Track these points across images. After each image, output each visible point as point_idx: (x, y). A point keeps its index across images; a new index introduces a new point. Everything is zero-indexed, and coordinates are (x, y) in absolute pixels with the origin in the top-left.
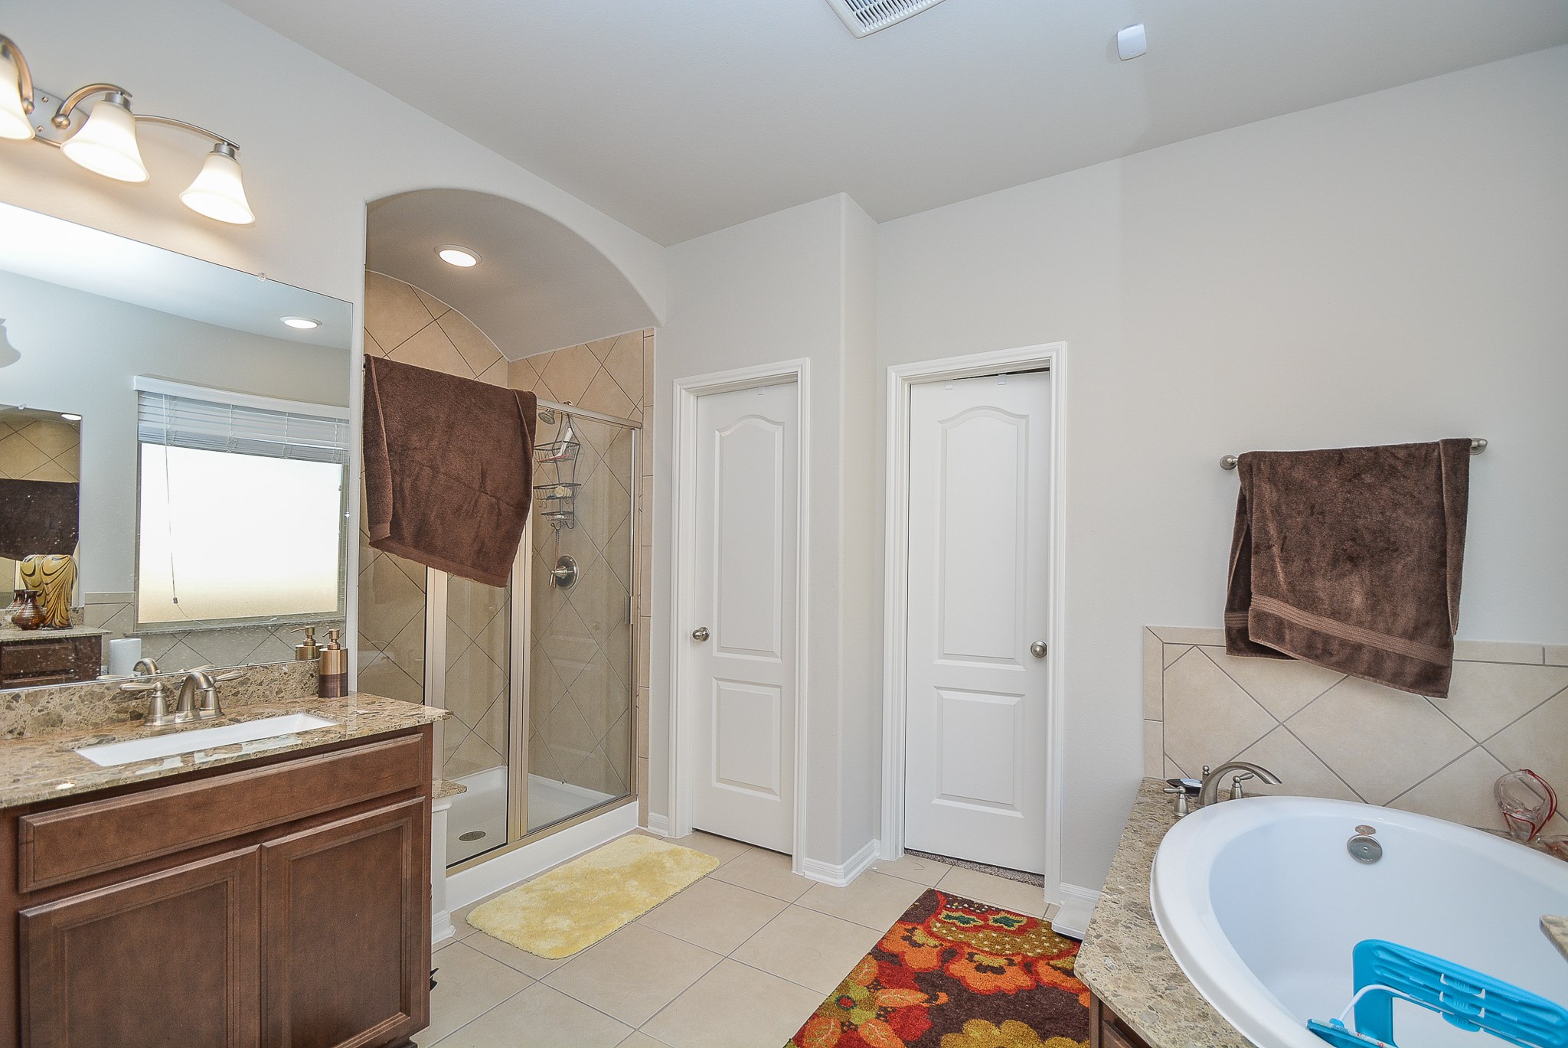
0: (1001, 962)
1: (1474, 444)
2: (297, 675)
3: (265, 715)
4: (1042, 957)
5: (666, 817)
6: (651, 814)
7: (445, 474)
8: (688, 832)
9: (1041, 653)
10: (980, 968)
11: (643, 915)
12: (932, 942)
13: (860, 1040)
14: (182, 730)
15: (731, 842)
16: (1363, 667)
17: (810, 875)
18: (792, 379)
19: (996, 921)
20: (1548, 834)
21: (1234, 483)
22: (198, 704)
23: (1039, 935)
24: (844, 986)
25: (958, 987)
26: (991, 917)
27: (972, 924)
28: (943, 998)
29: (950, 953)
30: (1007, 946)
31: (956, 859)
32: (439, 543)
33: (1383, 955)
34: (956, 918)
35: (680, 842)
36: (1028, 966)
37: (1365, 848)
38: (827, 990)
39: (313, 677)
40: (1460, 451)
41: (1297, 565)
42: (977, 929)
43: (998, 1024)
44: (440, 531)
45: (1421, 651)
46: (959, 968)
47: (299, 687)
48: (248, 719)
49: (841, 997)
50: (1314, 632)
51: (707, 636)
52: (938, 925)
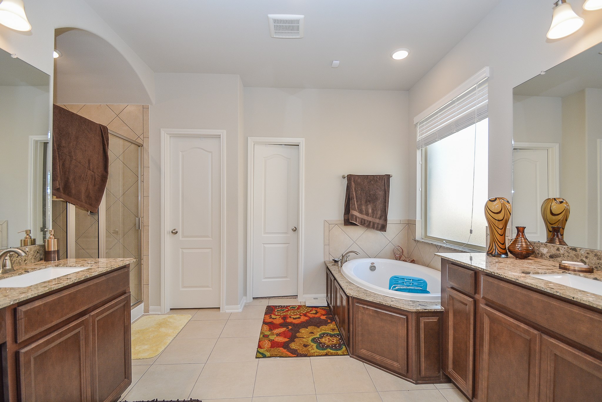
0: (298, 316)
1: (391, 176)
2: (32, 252)
3: (38, 269)
4: (307, 312)
5: (160, 307)
6: (151, 307)
7: (75, 160)
8: (169, 310)
9: (295, 230)
10: (294, 319)
11: (176, 337)
12: (278, 317)
13: (276, 342)
14: (7, 277)
15: (189, 310)
16: (371, 226)
17: (227, 311)
18: (219, 137)
19: (290, 308)
20: (402, 258)
21: (345, 181)
22: (4, 266)
23: (303, 308)
24: (261, 333)
25: (291, 324)
26: (289, 308)
27: (285, 310)
28: (290, 327)
29: (284, 318)
30: (297, 313)
31: (269, 297)
32: (73, 192)
33: (395, 278)
34: (280, 310)
35: (168, 314)
36: (305, 315)
37: (373, 268)
38: (258, 336)
39: (38, 253)
40: (388, 176)
41: (359, 202)
42: (288, 311)
43: (307, 328)
44: (74, 187)
45: (381, 222)
46: (289, 320)
47: (33, 258)
48: (32, 271)
49: (264, 335)
50: (362, 219)
51: (177, 232)
52: (277, 313)
